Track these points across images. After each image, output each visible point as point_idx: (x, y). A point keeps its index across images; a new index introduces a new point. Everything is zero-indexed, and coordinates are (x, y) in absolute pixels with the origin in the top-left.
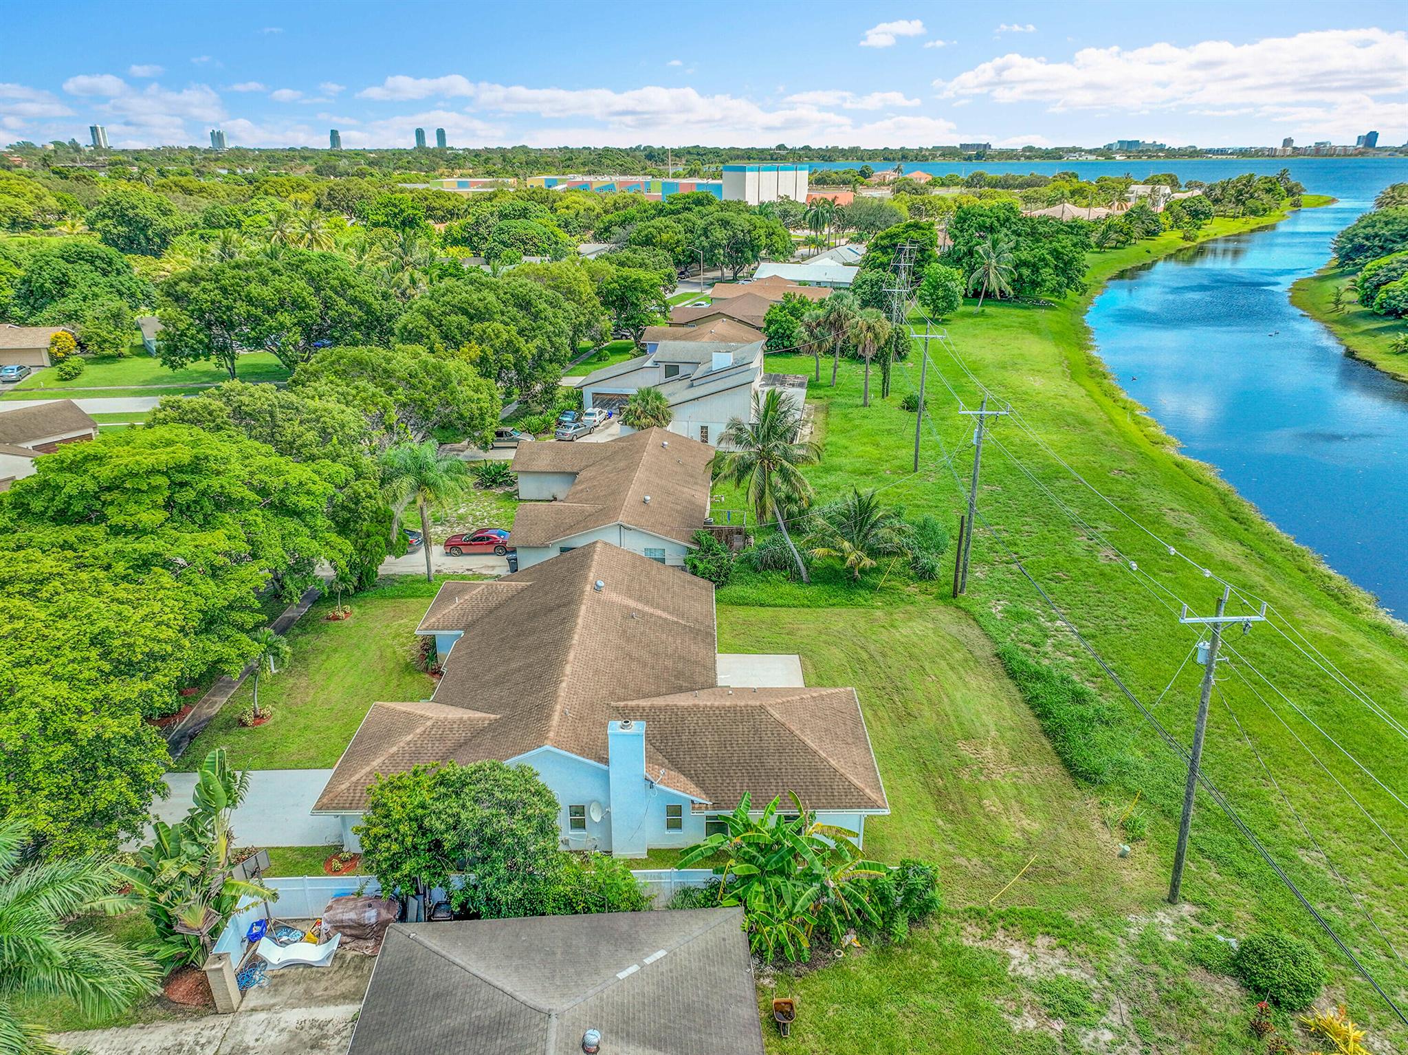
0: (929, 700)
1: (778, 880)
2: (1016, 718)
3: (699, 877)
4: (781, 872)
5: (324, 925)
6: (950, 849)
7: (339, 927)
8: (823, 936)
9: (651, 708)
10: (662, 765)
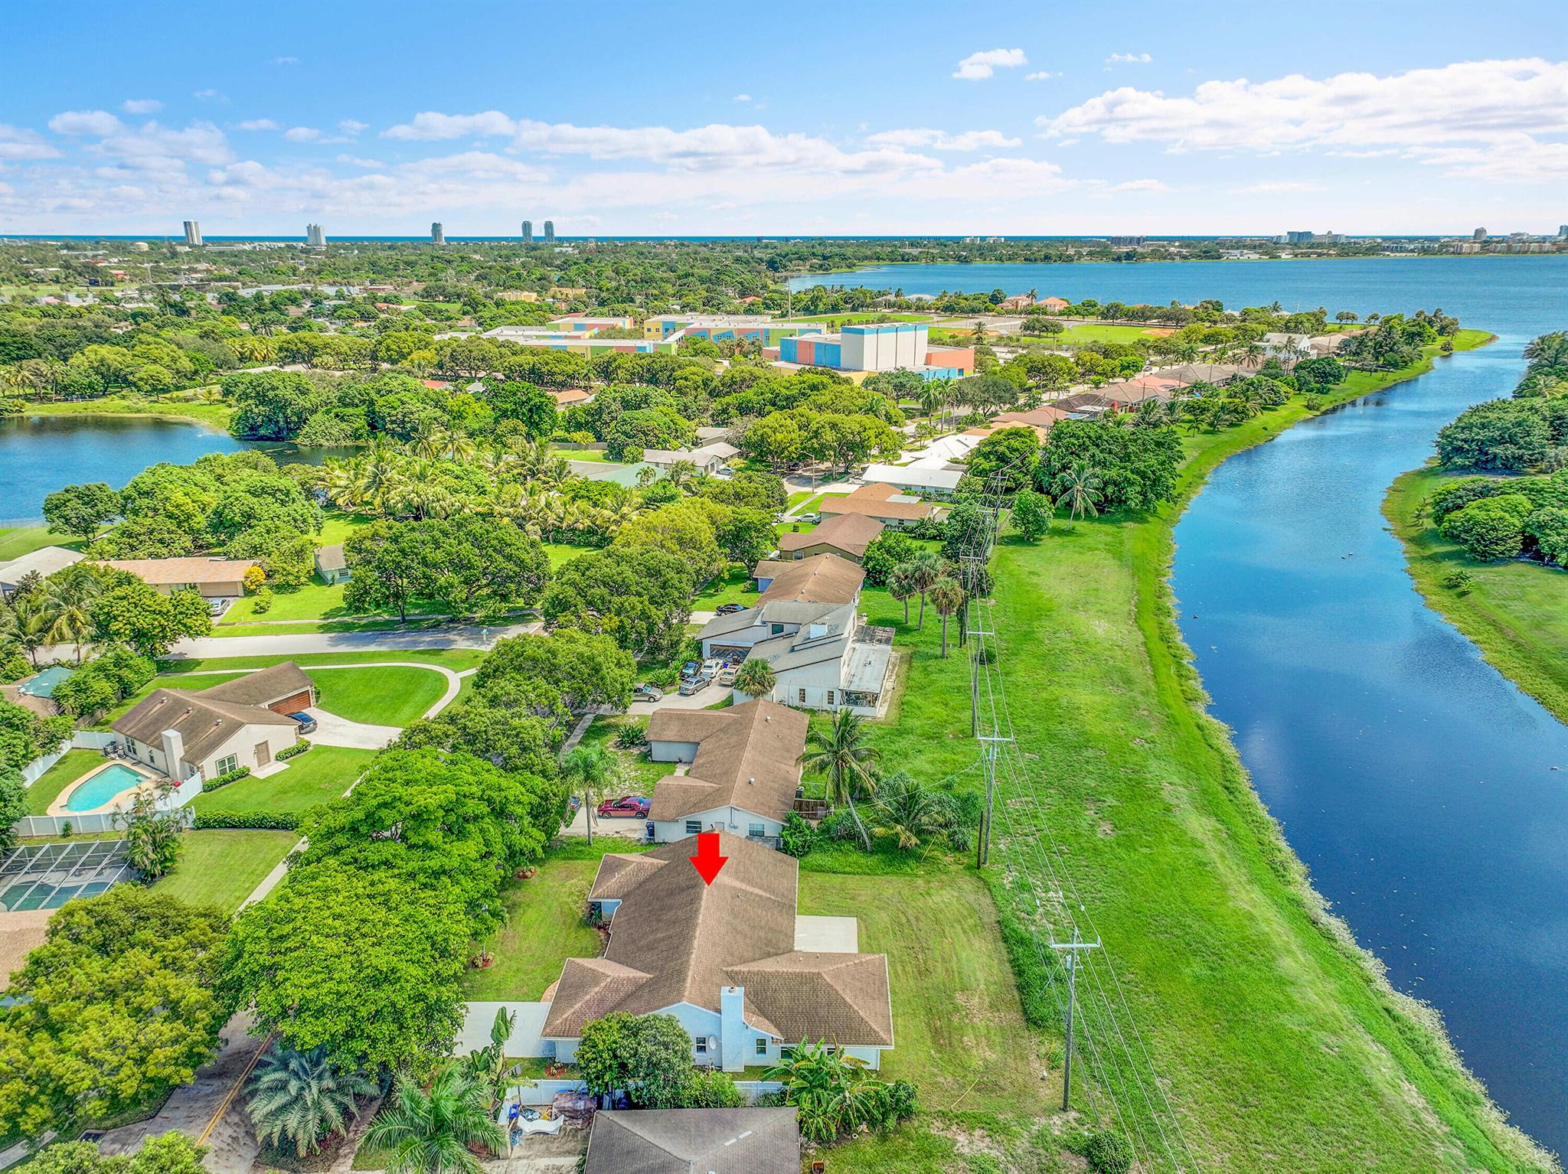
0: (943, 958)
1: (820, 1090)
2: (1001, 975)
3: (773, 1086)
4: (822, 1086)
5: (554, 1110)
6: (936, 1071)
7: (562, 1111)
8: (846, 1126)
9: (749, 972)
10: (754, 1013)
